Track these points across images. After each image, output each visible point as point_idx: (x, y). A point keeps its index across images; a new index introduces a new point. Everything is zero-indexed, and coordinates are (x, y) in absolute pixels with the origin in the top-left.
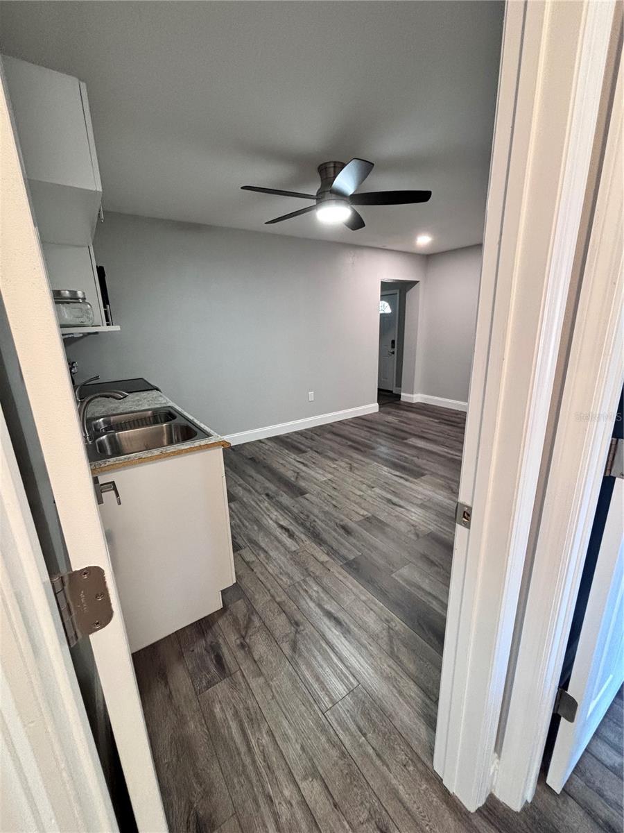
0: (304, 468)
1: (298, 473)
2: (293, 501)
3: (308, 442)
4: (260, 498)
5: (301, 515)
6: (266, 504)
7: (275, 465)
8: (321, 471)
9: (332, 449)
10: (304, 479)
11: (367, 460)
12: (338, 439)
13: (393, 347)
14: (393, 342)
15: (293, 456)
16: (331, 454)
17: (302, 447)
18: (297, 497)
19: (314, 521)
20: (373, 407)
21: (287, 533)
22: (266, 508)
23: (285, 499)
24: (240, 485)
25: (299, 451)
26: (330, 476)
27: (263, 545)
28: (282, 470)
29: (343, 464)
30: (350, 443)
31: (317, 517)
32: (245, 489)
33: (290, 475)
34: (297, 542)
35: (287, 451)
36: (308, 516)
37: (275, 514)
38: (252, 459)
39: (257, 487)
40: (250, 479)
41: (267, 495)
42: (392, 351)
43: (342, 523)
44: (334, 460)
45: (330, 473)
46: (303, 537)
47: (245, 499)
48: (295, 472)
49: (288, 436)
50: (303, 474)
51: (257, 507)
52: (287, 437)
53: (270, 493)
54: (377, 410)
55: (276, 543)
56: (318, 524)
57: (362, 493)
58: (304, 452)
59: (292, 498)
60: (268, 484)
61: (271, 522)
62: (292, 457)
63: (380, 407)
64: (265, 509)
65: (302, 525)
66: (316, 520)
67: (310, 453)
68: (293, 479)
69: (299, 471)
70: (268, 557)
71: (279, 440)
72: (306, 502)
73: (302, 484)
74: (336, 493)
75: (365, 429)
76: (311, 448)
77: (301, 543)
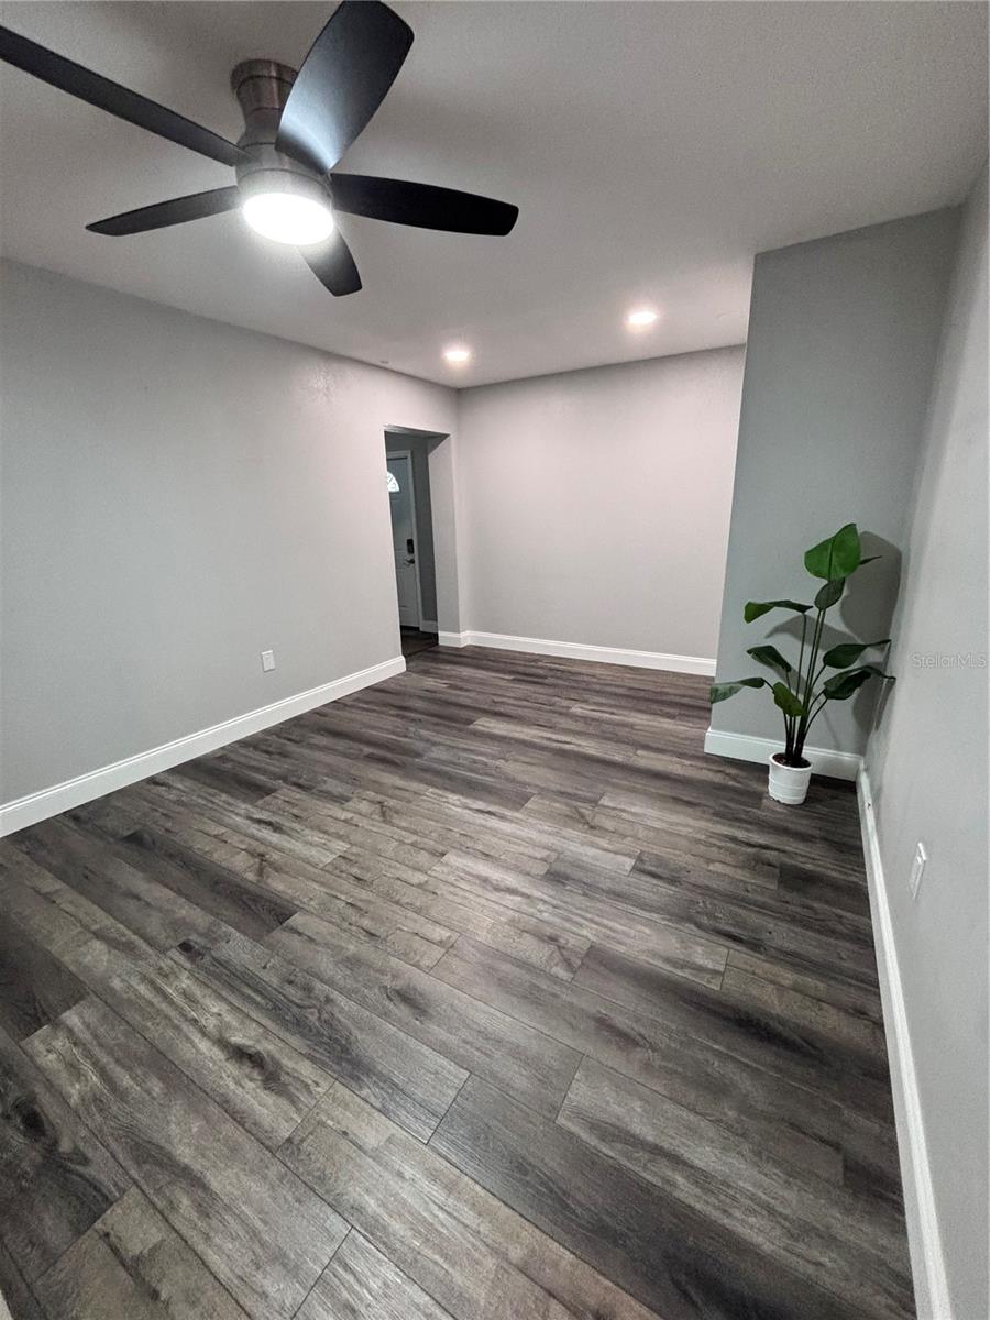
0: (274, 838)
1: (262, 855)
2: (260, 950)
3: (277, 765)
4: (165, 964)
5: (290, 991)
6: (185, 982)
7: (201, 845)
8: (317, 838)
9: (333, 773)
10: (278, 869)
11: (415, 786)
12: (341, 745)
13: (411, 551)
14: (410, 542)
15: (243, 807)
16: (333, 786)
17: (262, 778)
18: (271, 929)
19: (328, 1000)
20: (395, 665)
21: (256, 1074)
22: (185, 994)
23: (238, 948)
24: (98, 935)
25: (256, 790)
26: (341, 846)
27: (184, 1154)
28: (220, 856)
29: (364, 807)
30: (368, 750)
31: (330, 982)
32: (113, 943)
33: (241, 864)
34: (293, 1101)
35: (224, 797)
36: (308, 989)
37: (214, 1010)
38: (135, 839)
39: (154, 925)
40: (131, 907)
41: (186, 947)
42: (409, 558)
43: (399, 984)
44: (341, 800)
45: (340, 837)
46: (306, 1070)
47: (117, 984)
48: (252, 853)
49: (223, 756)
50: (275, 856)
51: (157, 1000)
52: (221, 758)
53: (193, 937)
54: (403, 668)
55: (229, 1128)
56: (342, 1010)
57: (424, 878)
58: (269, 791)
59: (257, 938)
60: (185, 911)
61: (204, 1046)
62: (240, 813)
63: (407, 662)
64: (179, 1000)
65: (299, 1026)
66: (335, 995)
67: (286, 792)
68: (251, 876)
69: (262, 849)
70: (207, 1203)
71: (202, 770)
72: (295, 942)
73: (278, 885)
74: (364, 895)
75: (393, 712)
76: (285, 780)
77: (303, 1097)
